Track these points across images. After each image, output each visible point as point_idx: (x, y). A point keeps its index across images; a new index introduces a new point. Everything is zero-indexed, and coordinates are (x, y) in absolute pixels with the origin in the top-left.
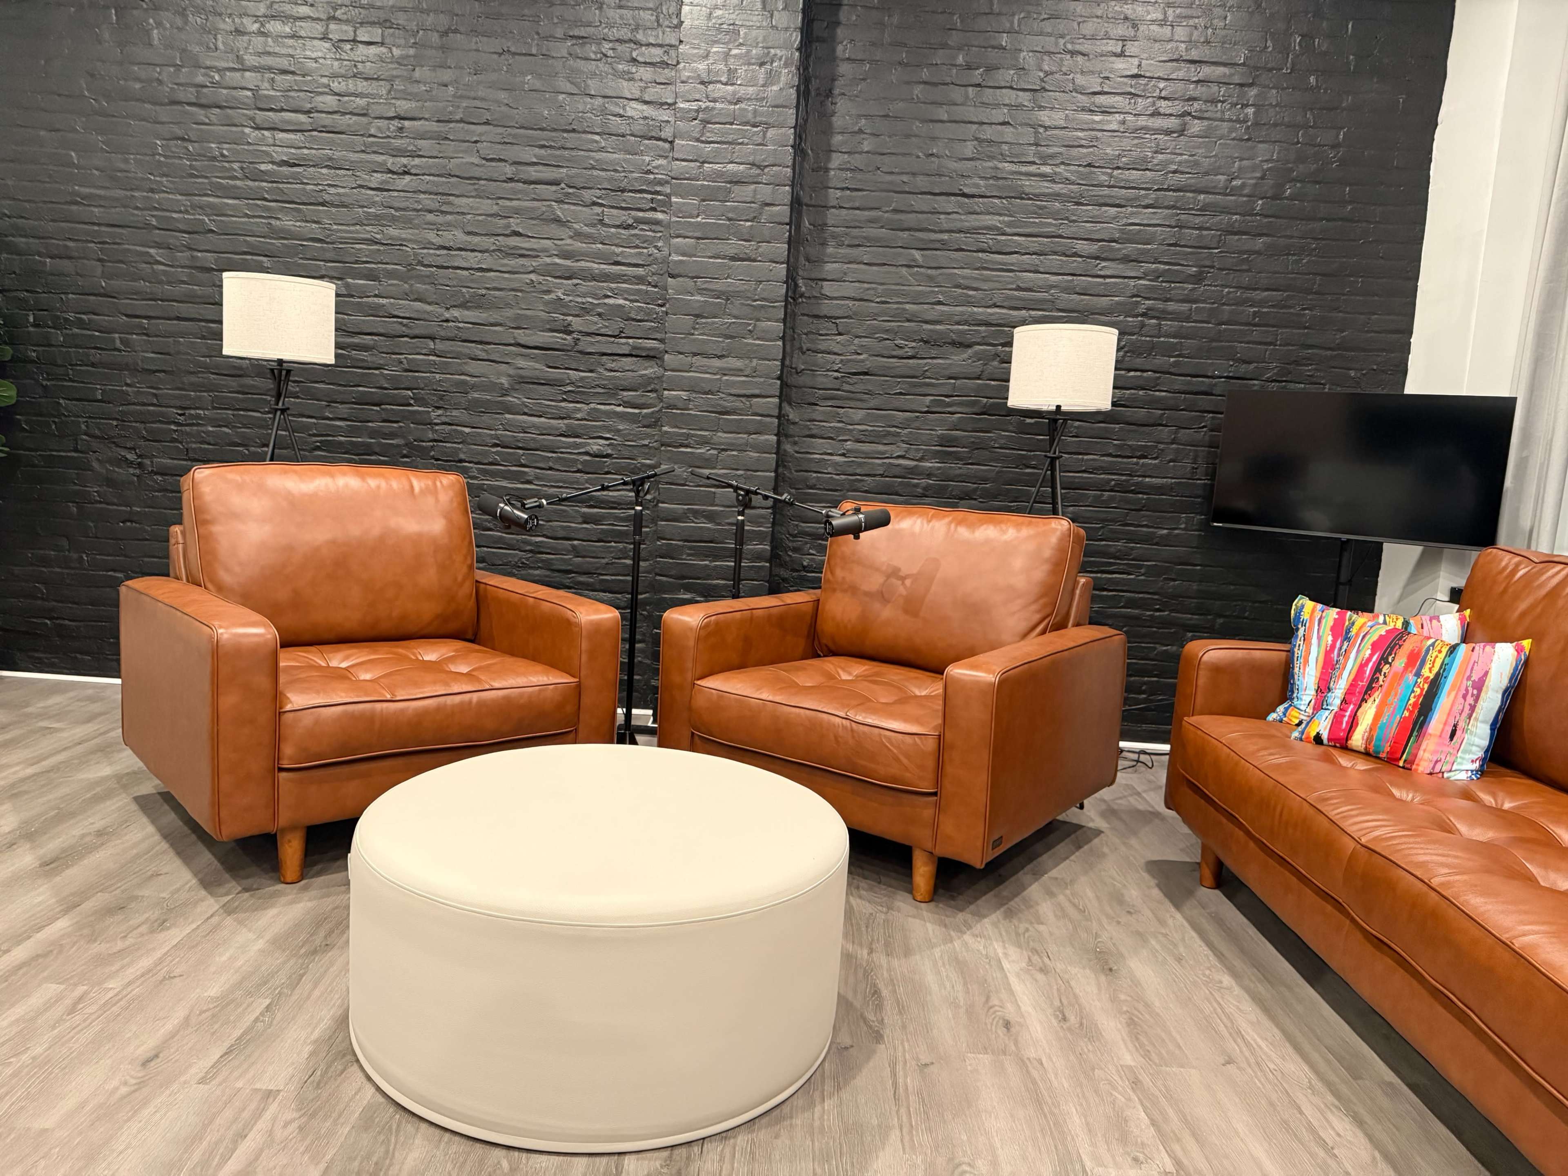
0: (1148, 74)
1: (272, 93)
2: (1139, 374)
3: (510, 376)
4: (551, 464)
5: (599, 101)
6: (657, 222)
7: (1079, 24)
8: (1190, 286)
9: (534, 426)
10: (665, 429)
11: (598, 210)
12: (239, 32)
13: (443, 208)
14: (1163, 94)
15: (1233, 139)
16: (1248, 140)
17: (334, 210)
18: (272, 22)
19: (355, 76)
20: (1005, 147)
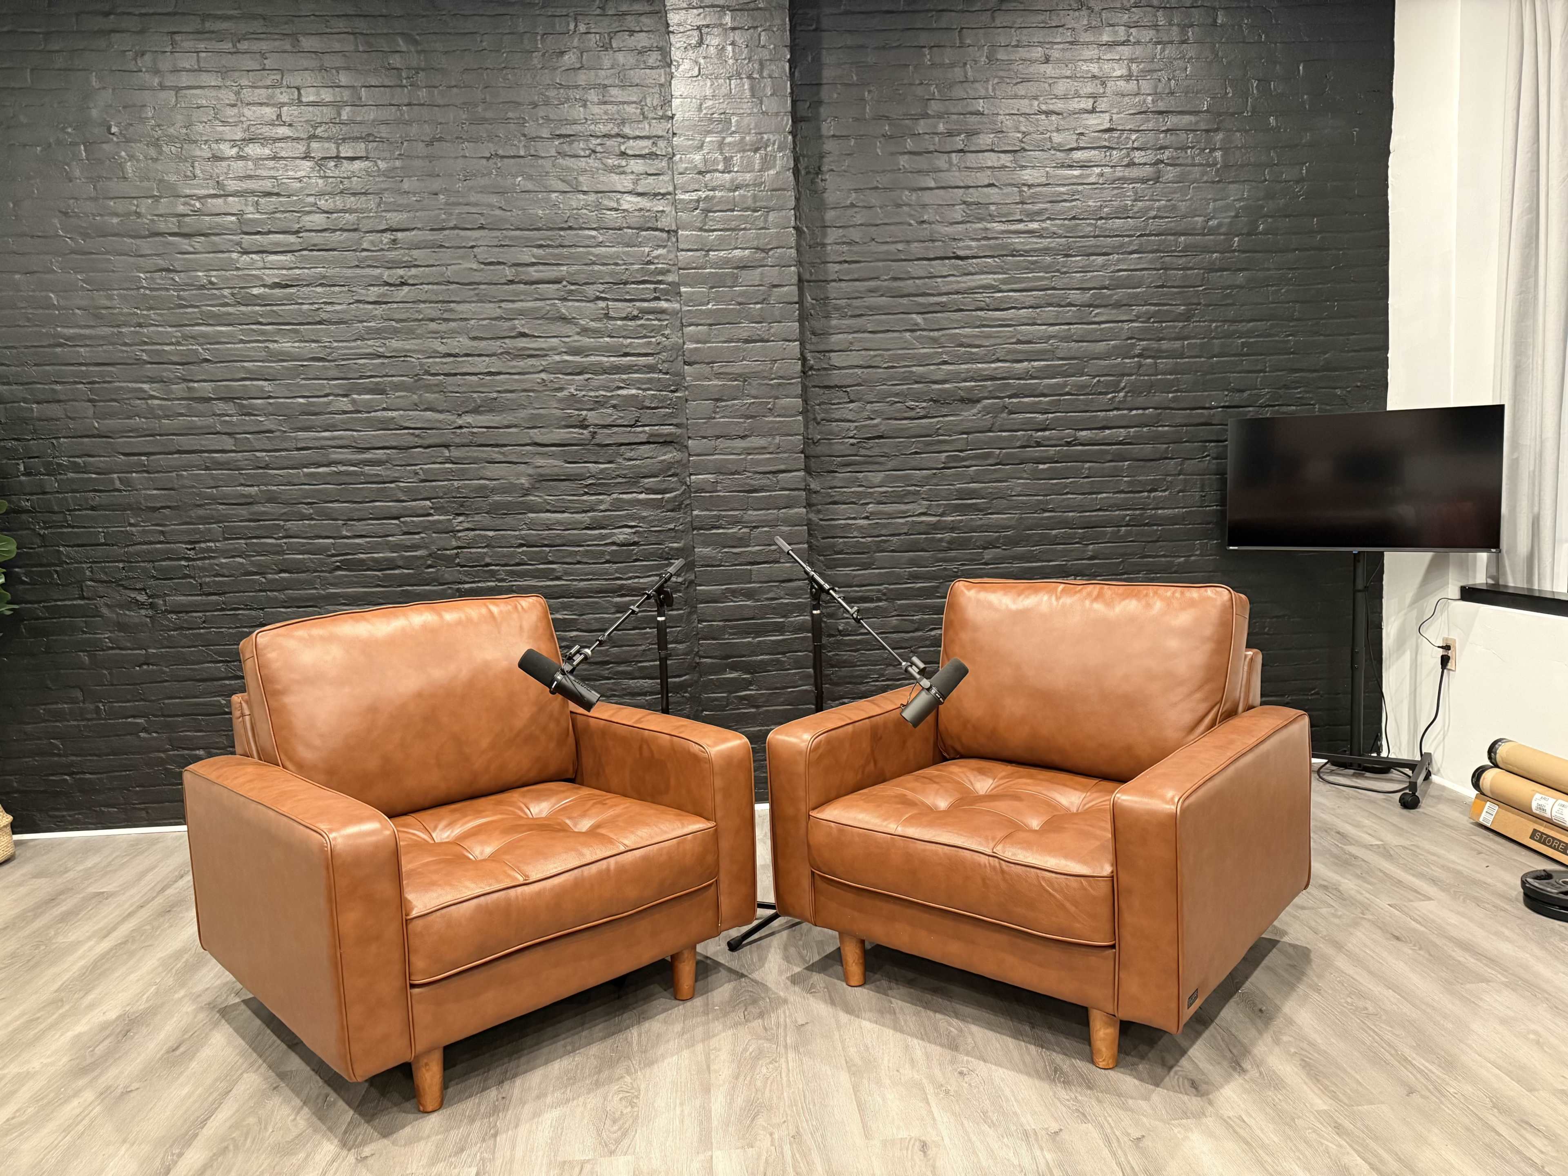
0: (1120, 128)
1: (257, 216)
2: (1140, 412)
3: (530, 475)
4: (578, 558)
5: (592, 197)
6: (663, 311)
7: (1050, 85)
8: (1181, 324)
9: (559, 523)
10: (695, 513)
11: (602, 304)
12: (217, 158)
13: (445, 316)
14: (1136, 145)
15: (1206, 182)
16: (1218, 182)
17: (333, 327)
18: (251, 145)
19: (342, 192)
20: (993, 208)
